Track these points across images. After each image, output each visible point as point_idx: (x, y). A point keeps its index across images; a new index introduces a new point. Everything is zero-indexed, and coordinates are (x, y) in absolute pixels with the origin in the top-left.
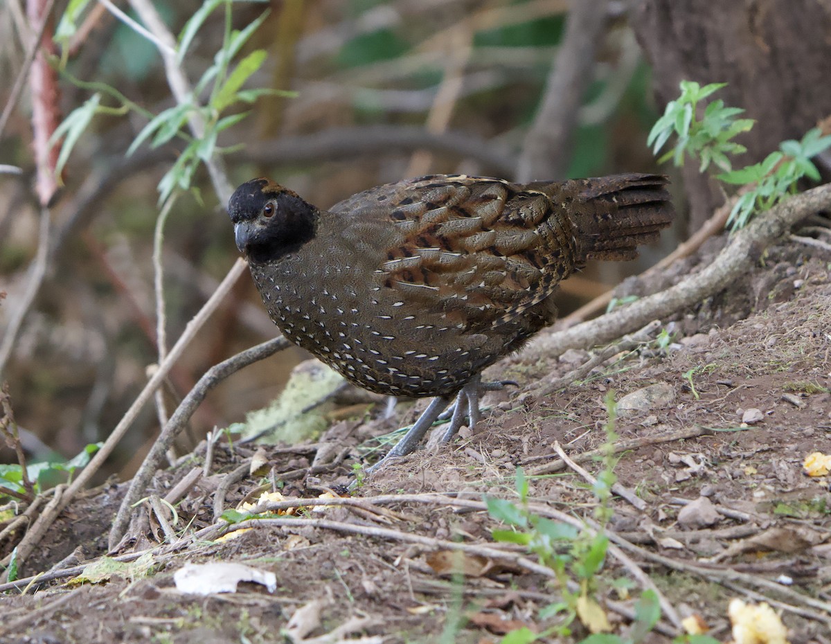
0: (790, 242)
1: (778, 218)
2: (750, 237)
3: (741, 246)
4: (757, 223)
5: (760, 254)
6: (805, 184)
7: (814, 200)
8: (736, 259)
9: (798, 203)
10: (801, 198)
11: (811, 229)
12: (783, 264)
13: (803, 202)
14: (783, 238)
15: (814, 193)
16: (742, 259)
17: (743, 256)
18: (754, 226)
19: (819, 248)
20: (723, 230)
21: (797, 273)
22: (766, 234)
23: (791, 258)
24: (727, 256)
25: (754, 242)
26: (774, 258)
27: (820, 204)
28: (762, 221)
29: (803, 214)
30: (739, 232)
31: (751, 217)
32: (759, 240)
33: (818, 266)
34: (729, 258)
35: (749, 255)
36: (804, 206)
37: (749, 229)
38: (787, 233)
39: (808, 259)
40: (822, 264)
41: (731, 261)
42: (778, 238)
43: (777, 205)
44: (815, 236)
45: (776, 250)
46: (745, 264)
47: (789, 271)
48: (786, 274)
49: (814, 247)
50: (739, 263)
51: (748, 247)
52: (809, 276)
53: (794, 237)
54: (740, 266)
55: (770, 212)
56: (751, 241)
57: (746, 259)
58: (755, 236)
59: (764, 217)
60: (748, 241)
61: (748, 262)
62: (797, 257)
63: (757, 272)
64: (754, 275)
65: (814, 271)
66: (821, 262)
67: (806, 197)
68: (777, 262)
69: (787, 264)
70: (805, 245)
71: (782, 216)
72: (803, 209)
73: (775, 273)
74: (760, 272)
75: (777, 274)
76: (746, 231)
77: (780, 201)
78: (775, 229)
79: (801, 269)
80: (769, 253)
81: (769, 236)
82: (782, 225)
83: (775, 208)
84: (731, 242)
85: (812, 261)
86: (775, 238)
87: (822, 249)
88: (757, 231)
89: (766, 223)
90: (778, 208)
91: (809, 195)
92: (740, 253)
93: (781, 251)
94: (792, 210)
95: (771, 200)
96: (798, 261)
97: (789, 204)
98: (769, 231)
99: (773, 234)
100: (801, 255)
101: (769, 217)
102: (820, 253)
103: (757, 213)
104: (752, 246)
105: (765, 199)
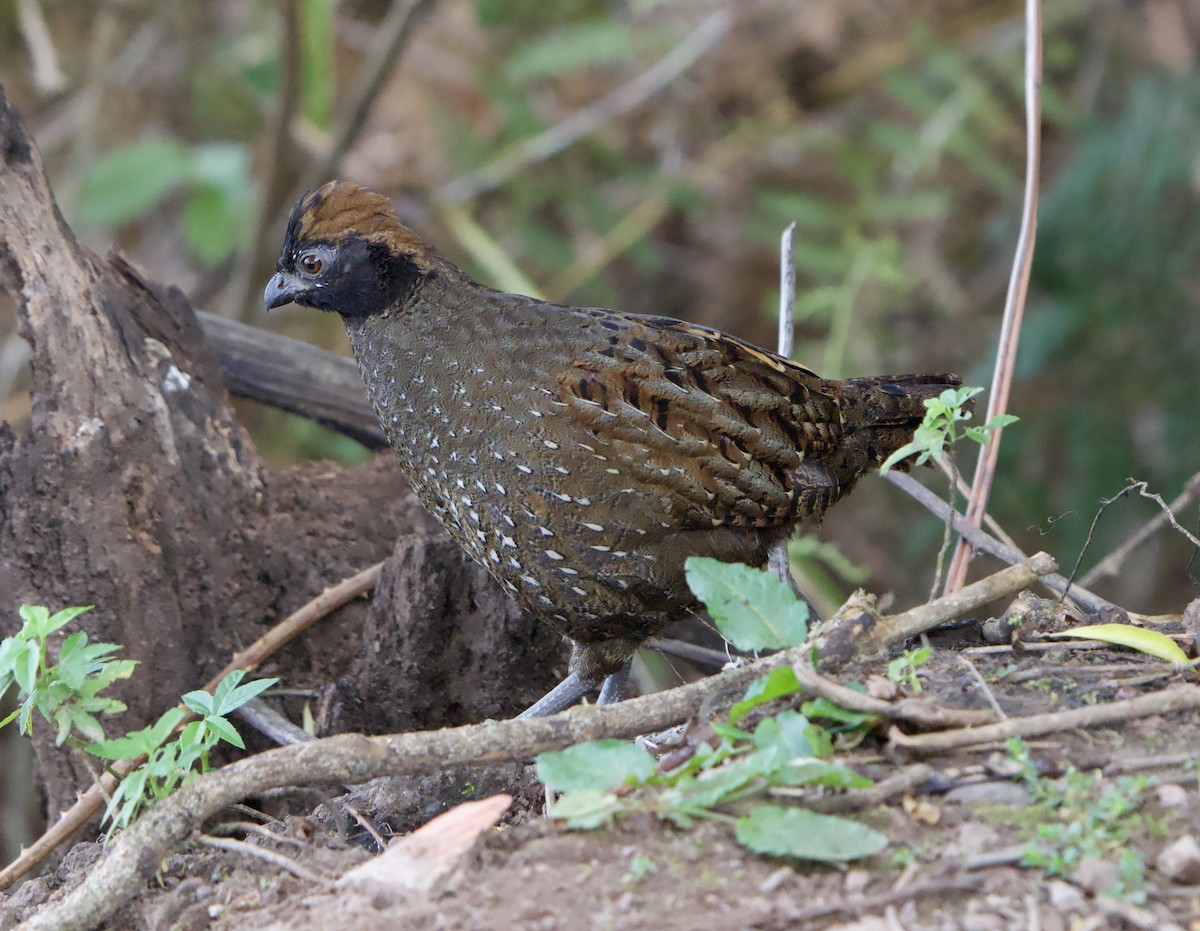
0: (201, 846)
1: (180, 811)
2: (139, 841)
3: (125, 855)
4: (150, 819)
5: (156, 867)
6: (224, 754)
7: (237, 779)
8: (119, 876)
9: (212, 786)
10: (216, 778)
11: (232, 826)
12: (192, 881)
13: (219, 784)
14: (191, 841)
15: (236, 770)
16: (128, 876)
17: (129, 872)
18: (144, 824)
19: (245, 855)
20: (92, 829)
21: (213, 894)
22: (164, 835)
23: (203, 871)
24: (104, 871)
25: (145, 848)
26: (178, 873)
27: (245, 786)
28: (156, 815)
29: (220, 802)
30: (123, 834)
31: (140, 809)
32: (153, 846)
33: (245, 882)
34: (108, 874)
35: (138, 869)
36: (221, 789)
37: (137, 829)
38: (196, 832)
39: (230, 870)
40: (251, 878)
41: (111, 881)
42: (179, 842)
43: (179, 790)
44: (240, 835)
45: (180, 859)
46: (132, 883)
47: (201, 892)
48: (196, 897)
49: (238, 854)
50: (122, 883)
51: (137, 856)
52: (232, 899)
53: (207, 839)
54: (125, 887)
55: (169, 800)
56: (141, 847)
57: (133, 875)
58: (147, 840)
59: (159, 809)
60: (135, 847)
61: (136, 880)
62: (212, 869)
63: (150, 895)
64: (146, 900)
65: (240, 890)
66: (249, 876)
67: (224, 776)
68: (182, 878)
69: (197, 880)
70: (225, 851)
71: (186, 807)
72: (221, 795)
73: (179, 896)
74: (157, 894)
75: (183, 898)
76: (133, 832)
77: (183, 784)
78: (177, 828)
79: (220, 888)
80: (169, 866)
81: (169, 839)
82: (188, 820)
83: (176, 795)
84: (110, 850)
85: (236, 874)
86: (177, 842)
87: (251, 856)
88: (149, 832)
89: (163, 818)
90: (182, 794)
91: (228, 774)
92: (123, 867)
93: (188, 861)
94: (203, 797)
95: (169, 783)
96: (215, 876)
97: (198, 789)
98: (169, 830)
99: (174, 835)
100: (218, 867)
101: (168, 810)
102: (248, 862)
103: (149, 803)
104: (142, 855)
105: (161, 781)
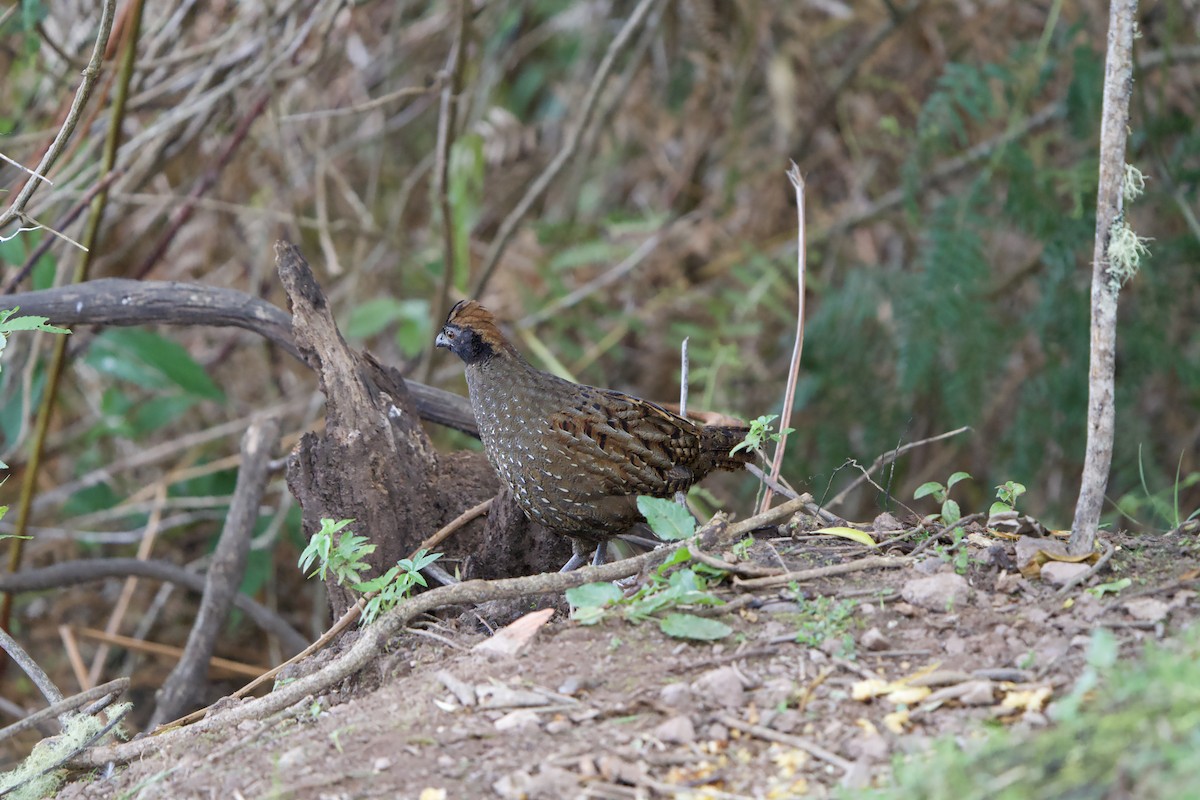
0: (406, 633)
1: (397, 617)
2: (377, 630)
3: (371, 637)
4: (382, 621)
5: (385, 643)
6: (417, 589)
7: (423, 601)
8: (368, 648)
9: (412, 605)
10: (413, 601)
11: (421, 623)
12: (402, 649)
13: (415, 604)
14: (402, 631)
15: (423, 597)
16: (372, 648)
17: (372, 645)
18: (380, 622)
19: (427, 638)
20: (355, 625)
21: (412, 656)
22: (388, 627)
23: (408, 645)
24: (361, 644)
25: (380, 635)
26: (395, 645)
27: (428, 605)
28: (385, 619)
29: (416, 612)
30: (369, 628)
31: (378, 615)
32: (383, 633)
33: (427, 651)
34: (362, 647)
35: (377, 644)
36: (416, 607)
37: (376, 626)
38: (404, 626)
39: (421, 644)
40: (431, 648)
41: (364, 649)
42: (396, 631)
43: (396, 607)
44: (425, 628)
45: (396, 639)
46: (374, 651)
47: (406, 655)
48: (404, 657)
49: (424, 636)
50: (369, 651)
51: (376, 638)
52: (421, 658)
53: (409, 630)
54: (370, 653)
55: (391, 611)
56: (378, 634)
57: (374, 647)
58: (381, 630)
59: (386, 616)
60: (375, 634)
61: (376, 650)
62: (412, 644)
63: (383, 656)
64: (381, 659)
65: (425, 654)
66: (429, 648)
67: (417, 600)
68: (397, 648)
69: (405, 649)
70: (418, 635)
71: (400, 614)
72: (416, 609)
73: (396, 657)
74: (385, 656)
75: (398, 657)
76: (374, 627)
77: (398, 604)
78: (395, 624)
79: (415, 653)
80: (391, 643)
81: (391, 630)
82: (400, 621)
83: (395, 609)
84: (363, 635)
85: (423, 647)
87: (430, 638)
88: (381, 627)
89: (389, 620)
90: (397, 609)
91: (420, 599)
92: (370, 643)
93: (400, 641)
94: (407, 610)
95: (391, 603)
96: (413, 647)
97: (405, 606)
98: (391, 626)
99: (394, 628)
100: (415, 643)
101: (391, 615)
102: (429, 641)
103: (382, 613)
104: (378, 638)
105: (387, 602)
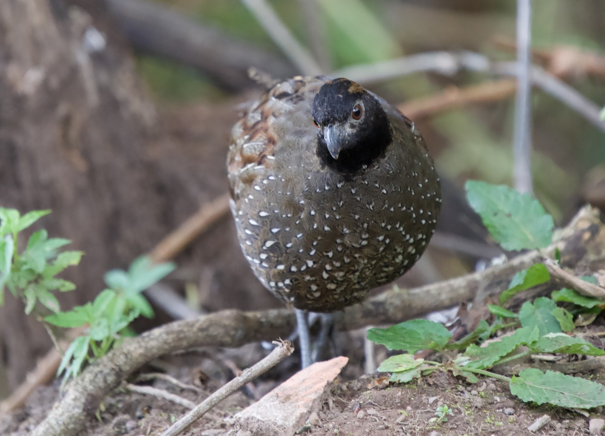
0: (129, 392)
1: (114, 367)
2: (85, 388)
3: (75, 399)
4: (91, 372)
5: (96, 408)
6: (140, 326)
7: (153, 343)
8: (70, 414)
9: (136, 349)
10: (139, 342)
11: (150, 376)
12: (121, 417)
13: (140, 347)
14: (121, 389)
15: (152, 337)
16: (76, 415)
17: (78, 411)
18: (88, 376)
19: (160, 399)
20: (53, 379)
21: (138, 427)
22: (101, 384)
23: (129, 409)
24: (60, 411)
25: (89, 395)
26: (112, 411)
27: (159, 349)
28: (96, 369)
29: (141, 360)
30: (73, 383)
31: (85, 365)
32: (93, 392)
33: (160, 418)
34: (63, 414)
35: (84, 410)
36: (141, 351)
37: (83, 380)
38: (124, 382)
39: (149, 409)
40: (165, 416)
41: (65, 418)
43: (112, 351)
44: (150, 383)
45: (113, 401)
46: (80, 420)
47: (129, 425)
48: (126, 429)
49: (154, 398)
50: (73, 420)
51: (83, 400)
52: (151, 431)
53: (132, 387)
54: (75, 423)
55: (105, 359)
56: (86, 393)
57: (80, 414)
58: (90, 388)
59: (98, 365)
60: (82, 393)
61: (83, 418)
62: (136, 409)
63: (93, 427)
64: (90, 431)
65: (157, 424)
66: (163, 414)
67: (143, 341)
68: (114, 415)
69: (126, 417)
70: (144, 395)
71: (118, 364)
72: (141, 355)
73: (113, 428)
74: (97, 426)
75: (116, 429)
76: (80, 382)
77: (116, 346)
78: (111, 379)
79: (142, 423)
80: (105, 406)
81: (105, 387)
82: (119, 373)
83: (110, 354)
84: (64, 395)
85: (154, 412)
86: (111, 390)
87: (164, 399)
88: (92, 382)
89: (101, 372)
90: (114, 354)
91: (147, 339)
92: (74, 408)
93: (119, 401)
94: (129, 356)
95: (105, 345)
96: (138, 414)
97: (125, 351)
98: (105, 381)
99: (109, 384)
100: (140, 408)
101: (105, 365)
102: (161, 403)
103: (91, 361)
104: (87, 400)
105: (98, 343)
